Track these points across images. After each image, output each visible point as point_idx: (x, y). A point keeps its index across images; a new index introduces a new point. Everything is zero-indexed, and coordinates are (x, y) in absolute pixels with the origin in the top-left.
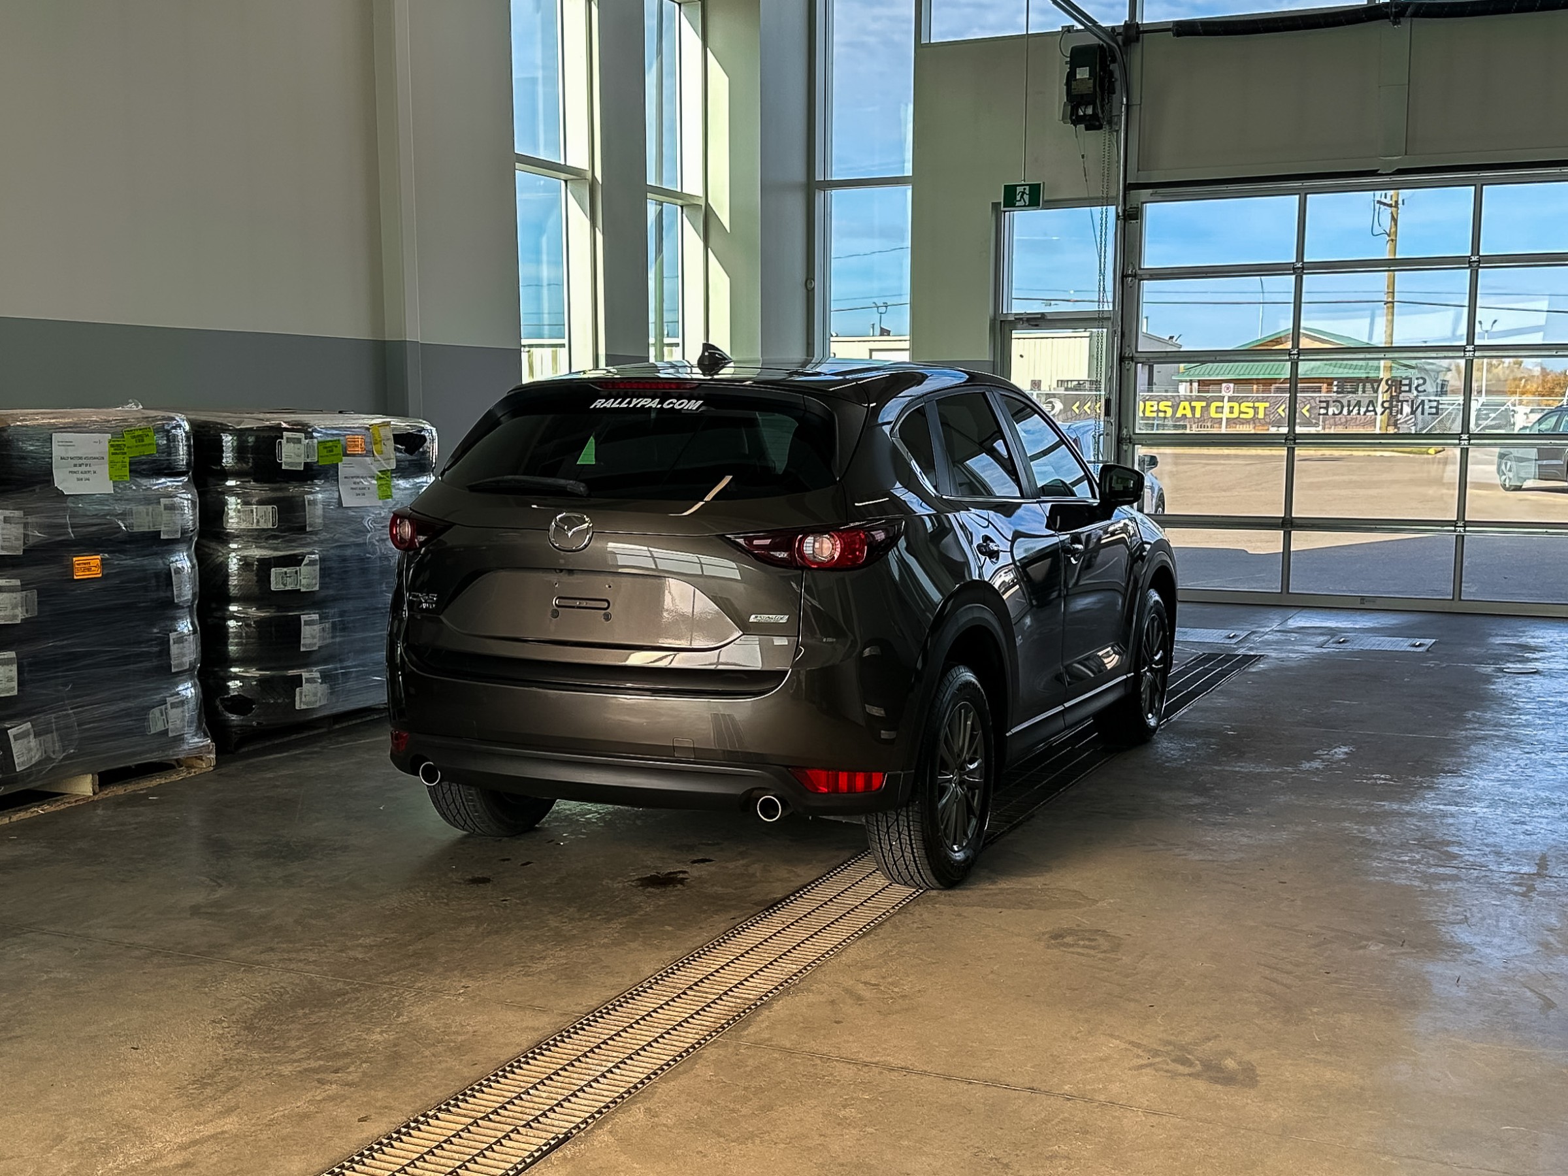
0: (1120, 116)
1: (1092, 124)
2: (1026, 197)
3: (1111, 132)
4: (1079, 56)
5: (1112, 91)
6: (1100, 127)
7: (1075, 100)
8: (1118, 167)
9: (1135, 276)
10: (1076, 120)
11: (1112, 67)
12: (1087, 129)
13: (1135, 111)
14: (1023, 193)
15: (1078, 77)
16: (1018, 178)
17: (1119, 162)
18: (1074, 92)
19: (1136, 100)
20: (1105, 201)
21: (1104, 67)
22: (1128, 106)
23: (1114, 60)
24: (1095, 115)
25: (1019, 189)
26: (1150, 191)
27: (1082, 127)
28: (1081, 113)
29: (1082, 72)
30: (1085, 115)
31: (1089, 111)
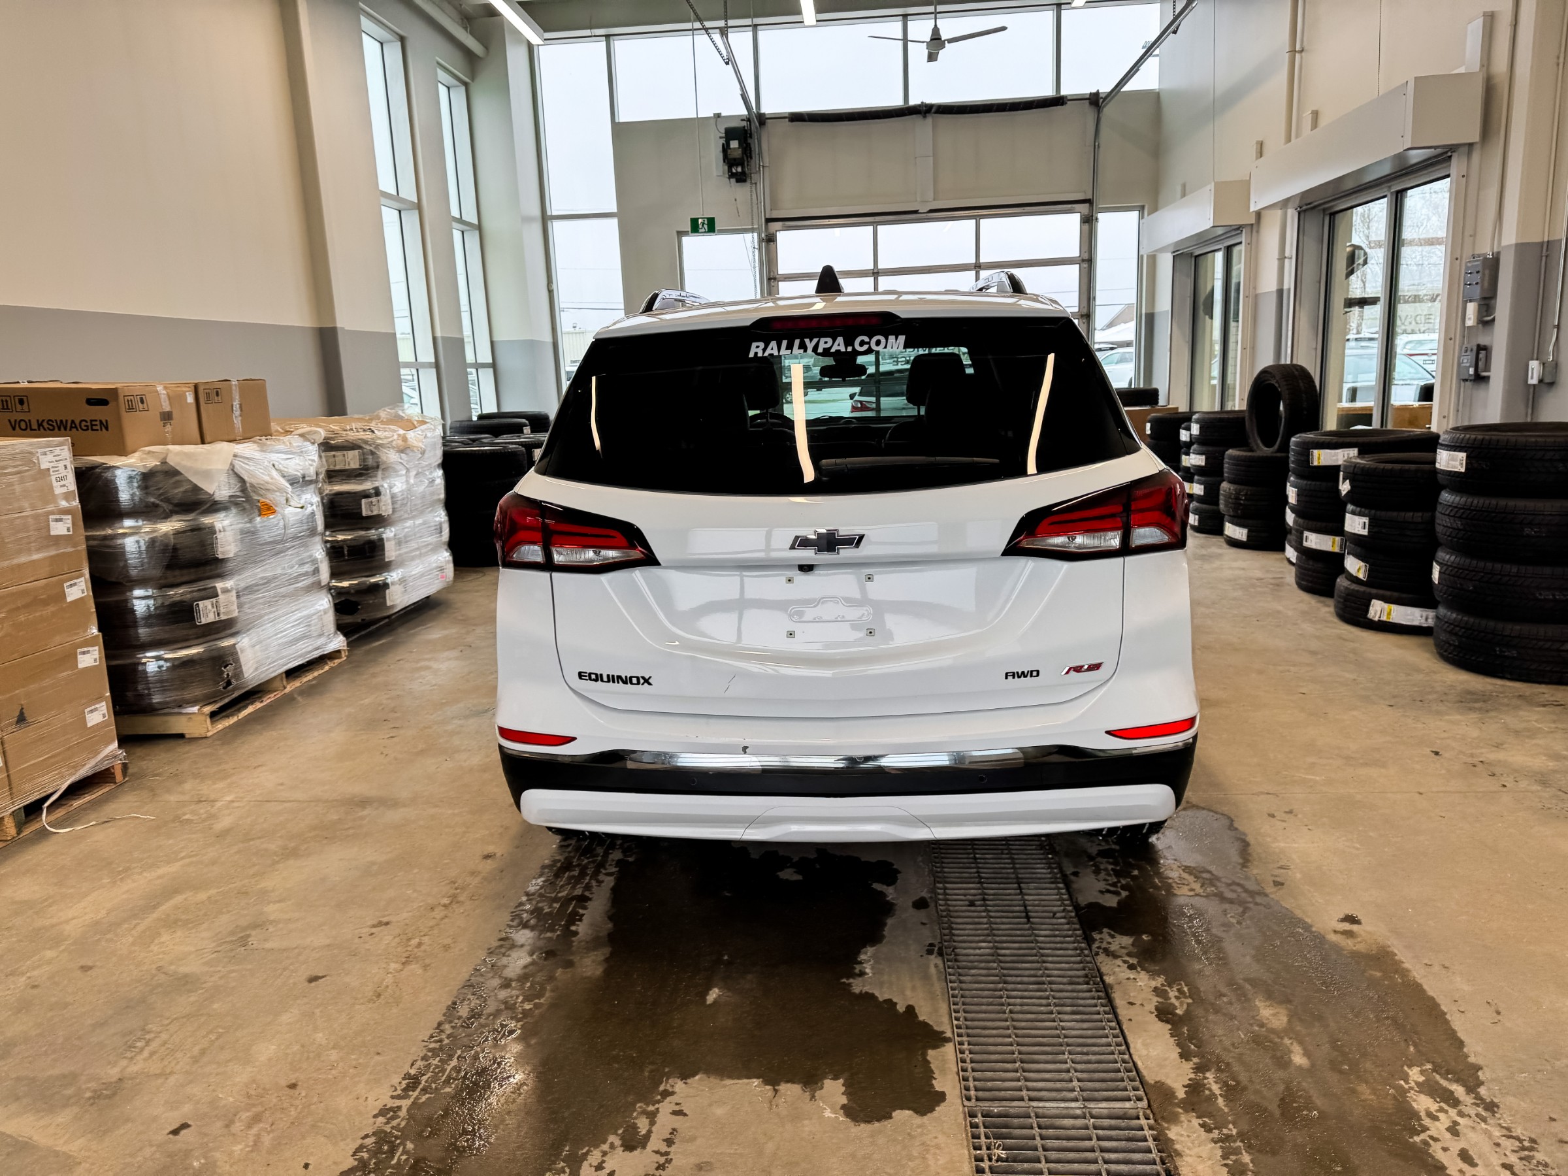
0: (757, 174)
1: (741, 178)
2: (706, 226)
3: (751, 183)
4: (730, 134)
5: (751, 158)
6: (744, 181)
7: (730, 161)
8: (761, 207)
9: (775, 279)
10: (732, 175)
11: (751, 142)
12: (737, 181)
13: (766, 169)
14: (703, 224)
15: (732, 146)
16: (701, 214)
17: (760, 204)
18: (730, 157)
19: (765, 162)
20: (752, 230)
21: (746, 141)
22: (760, 166)
23: (752, 137)
24: (743, 173)
25: (700, 221)
26: (780, 224)
27: (733, 180)
28: (734, 171)
29: (734, 144)
30: (737, 173)
31: (739, 169)
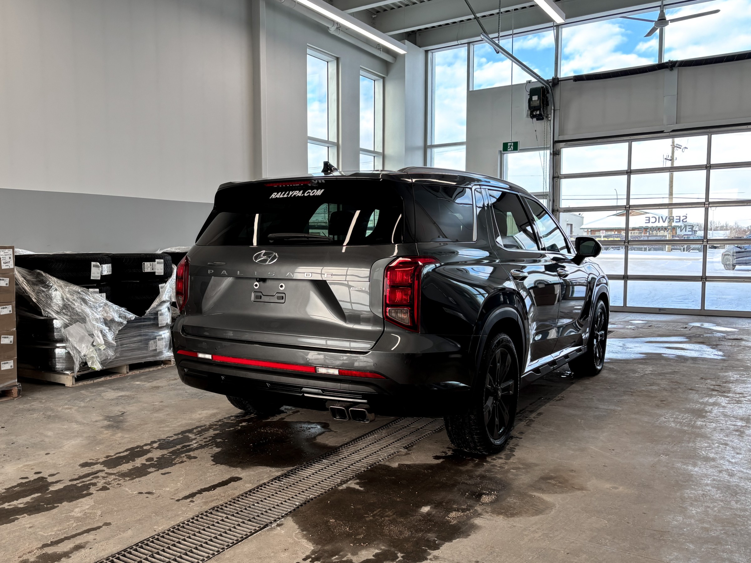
0: (551, 114)
1: (540, 118)
2: (512, 147)
3: (547, 121)
4: (534, 92)
5: (547, 105)
6: (543, 119)
7: (532, 109)
8: (551, 134)
9: (558, 177)
10: (532, 116)
11: (548, 95)
12: (537, 120)
13: (558, 112)
15: (533, 100)
16: (509, 139)
17: (551, 132)
18: (532, 106)
19: (557, 107)
20: (545, 148)
21: (544, 95)
22: (554, 110)
23: (548, 92)
24: (540, 114)
25: (509, 144)
26: (564, 143)
27: (535, 119)
28: (534, 113)
29: (535, 98)
30: (536, 114)
31: (538, 113)
